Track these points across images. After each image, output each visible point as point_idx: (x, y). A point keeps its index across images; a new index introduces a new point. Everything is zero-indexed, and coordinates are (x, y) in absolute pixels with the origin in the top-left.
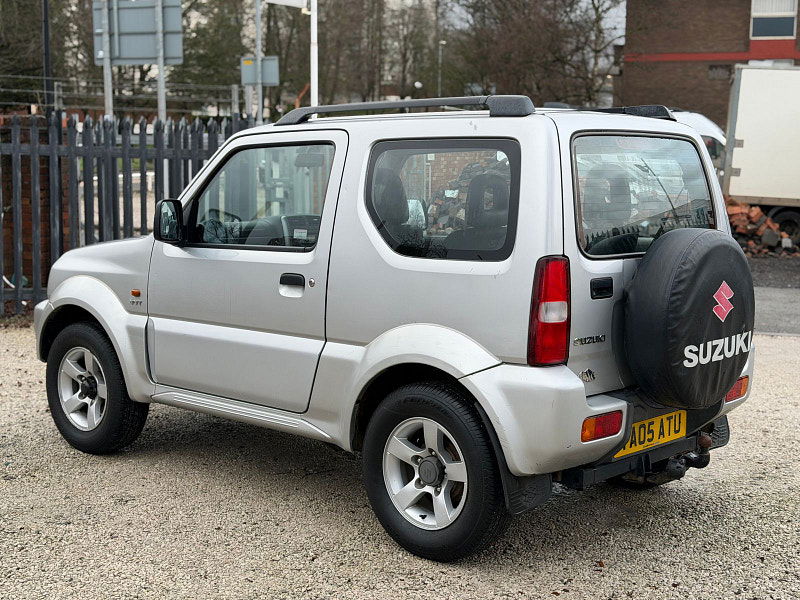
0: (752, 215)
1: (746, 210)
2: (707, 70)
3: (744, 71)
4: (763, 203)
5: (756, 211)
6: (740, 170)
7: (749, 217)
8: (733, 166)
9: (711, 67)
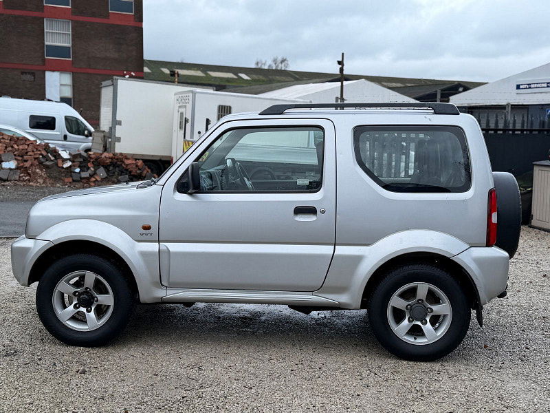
0: (139, 164)
1: (134, 162)
2: (20, 74)
3: (119, 81)
4: (144, 158)
5: (140, 163)
6: (120, 138)
7: (137, 166)
8: (117, 136)
9: (22, 73)
